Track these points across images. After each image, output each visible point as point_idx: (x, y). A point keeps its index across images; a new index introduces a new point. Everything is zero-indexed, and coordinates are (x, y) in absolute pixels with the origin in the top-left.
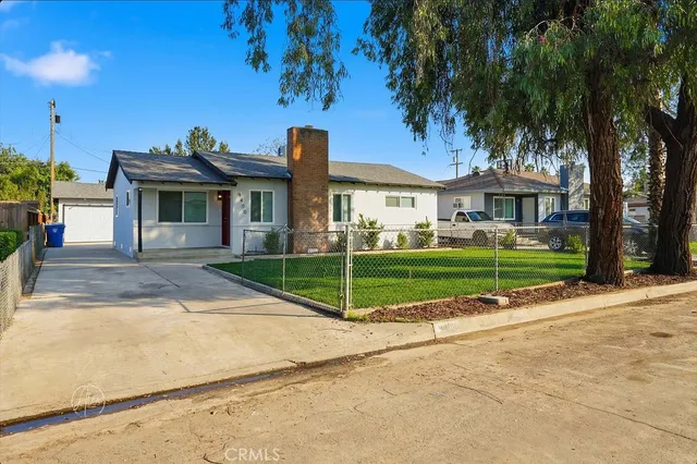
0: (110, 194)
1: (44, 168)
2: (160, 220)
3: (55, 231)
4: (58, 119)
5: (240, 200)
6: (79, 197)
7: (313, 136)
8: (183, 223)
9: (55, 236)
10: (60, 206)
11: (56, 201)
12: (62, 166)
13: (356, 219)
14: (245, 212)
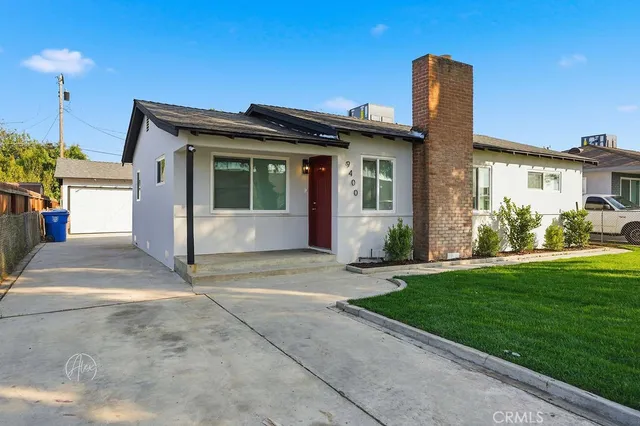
0: (128, 171)
1: (53, 150)
2: (216, 206)
3: (55, 219)
4: (66, 96)
5: (347, 172)
6: (89, 177)
7: (455, 71)
8: (252, 211)
9: (55, 227)
10: (64, 188)
11: (60, 181)
12: (73, 149)
13: (496, 205)
14: (356, 193)
